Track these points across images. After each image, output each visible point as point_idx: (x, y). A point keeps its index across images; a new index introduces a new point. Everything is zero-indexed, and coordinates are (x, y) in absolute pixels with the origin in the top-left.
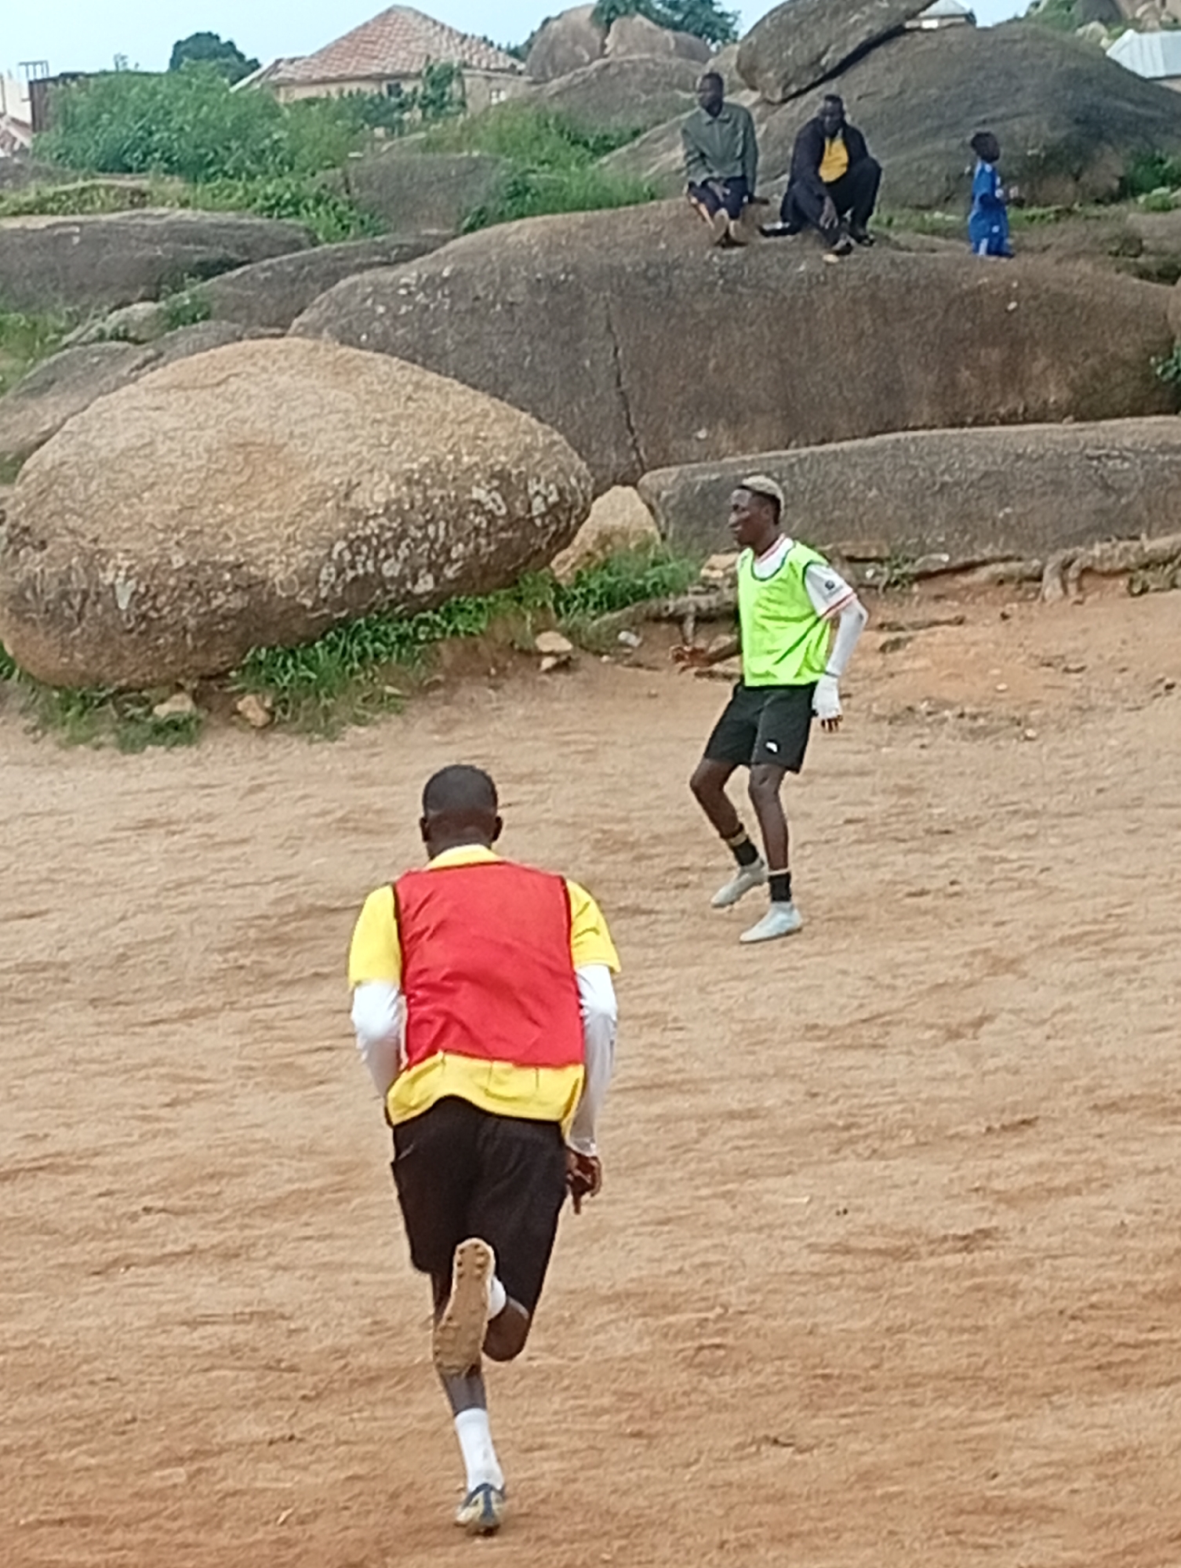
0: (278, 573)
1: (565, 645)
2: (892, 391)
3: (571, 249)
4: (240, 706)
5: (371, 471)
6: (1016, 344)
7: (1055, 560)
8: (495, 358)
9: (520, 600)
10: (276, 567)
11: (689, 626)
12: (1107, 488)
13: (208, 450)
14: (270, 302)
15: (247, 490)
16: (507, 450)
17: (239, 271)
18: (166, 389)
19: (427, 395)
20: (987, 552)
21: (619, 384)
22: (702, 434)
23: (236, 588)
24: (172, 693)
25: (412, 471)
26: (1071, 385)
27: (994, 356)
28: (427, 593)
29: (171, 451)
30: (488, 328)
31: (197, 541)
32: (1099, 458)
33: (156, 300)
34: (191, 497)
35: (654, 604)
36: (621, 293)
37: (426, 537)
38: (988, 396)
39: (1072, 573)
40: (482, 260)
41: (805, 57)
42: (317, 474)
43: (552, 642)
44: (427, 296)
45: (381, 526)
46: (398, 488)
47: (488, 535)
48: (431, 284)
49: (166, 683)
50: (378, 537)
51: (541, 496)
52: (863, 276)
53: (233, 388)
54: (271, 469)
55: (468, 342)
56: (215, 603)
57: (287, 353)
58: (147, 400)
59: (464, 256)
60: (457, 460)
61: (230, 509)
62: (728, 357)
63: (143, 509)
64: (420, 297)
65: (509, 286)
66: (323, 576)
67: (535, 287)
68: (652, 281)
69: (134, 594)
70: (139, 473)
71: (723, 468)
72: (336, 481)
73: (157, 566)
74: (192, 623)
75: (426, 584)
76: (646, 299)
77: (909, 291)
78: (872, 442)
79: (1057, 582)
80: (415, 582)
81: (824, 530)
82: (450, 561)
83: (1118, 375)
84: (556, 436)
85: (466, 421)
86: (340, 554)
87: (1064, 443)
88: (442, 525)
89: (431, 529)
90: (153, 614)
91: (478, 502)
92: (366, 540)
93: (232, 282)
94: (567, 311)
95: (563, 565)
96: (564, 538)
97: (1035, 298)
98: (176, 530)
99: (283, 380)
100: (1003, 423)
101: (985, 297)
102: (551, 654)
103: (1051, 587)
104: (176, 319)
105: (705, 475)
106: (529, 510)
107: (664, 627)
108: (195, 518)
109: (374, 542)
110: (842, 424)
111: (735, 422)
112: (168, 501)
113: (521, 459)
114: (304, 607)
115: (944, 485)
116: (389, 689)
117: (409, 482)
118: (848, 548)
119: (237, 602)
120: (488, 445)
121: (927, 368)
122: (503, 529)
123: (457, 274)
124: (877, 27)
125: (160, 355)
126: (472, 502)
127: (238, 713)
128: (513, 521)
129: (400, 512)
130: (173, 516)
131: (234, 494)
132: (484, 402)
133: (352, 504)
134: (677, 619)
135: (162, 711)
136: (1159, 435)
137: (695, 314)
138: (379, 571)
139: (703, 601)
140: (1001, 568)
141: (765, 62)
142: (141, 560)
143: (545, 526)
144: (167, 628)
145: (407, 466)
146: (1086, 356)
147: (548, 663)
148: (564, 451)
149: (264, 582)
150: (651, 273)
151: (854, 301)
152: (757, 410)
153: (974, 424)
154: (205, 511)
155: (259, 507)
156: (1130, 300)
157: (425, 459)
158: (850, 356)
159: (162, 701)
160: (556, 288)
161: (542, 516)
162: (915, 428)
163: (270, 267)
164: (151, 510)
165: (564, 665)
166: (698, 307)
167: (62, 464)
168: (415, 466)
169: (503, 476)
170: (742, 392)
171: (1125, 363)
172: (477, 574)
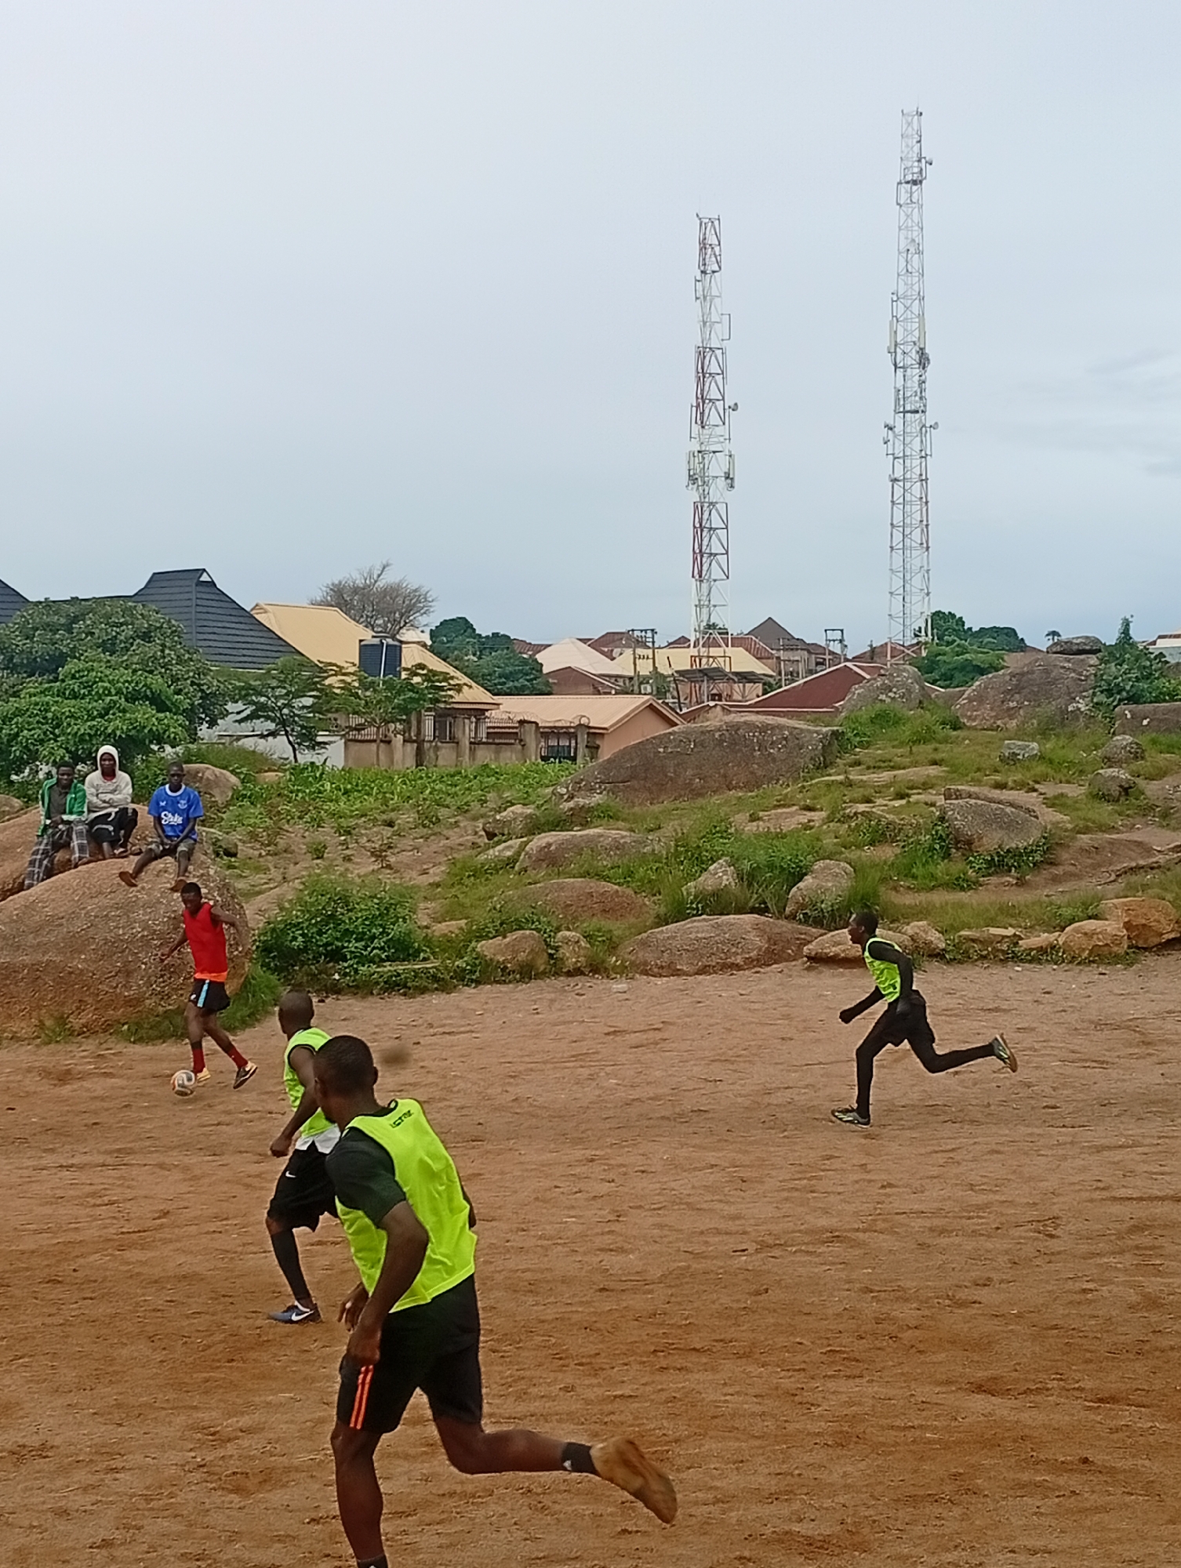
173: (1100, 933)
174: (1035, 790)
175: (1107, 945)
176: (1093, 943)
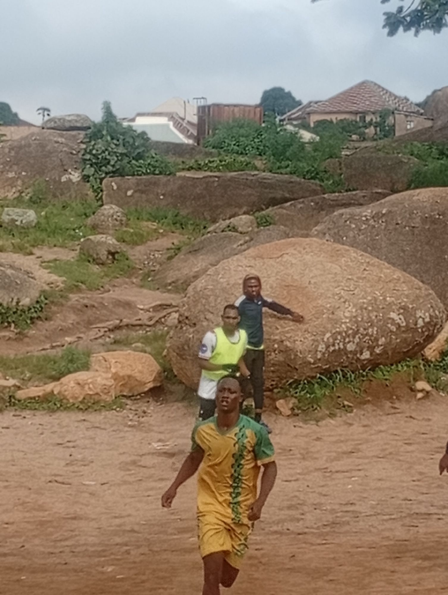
0: (299, 346)
1: (428, 388)
3: (442, 204)
4: (278, 405)
5: (345, 302)
8: (403, 251)
10: (299, 343)
13: (271, 287)
14: (303, 218)
16: (407, 296)
17: (289, 204)
18: (255, 258)
19: (372, 268)
23: (280, 351)
25: (364, 303)
28: (367, 359)
30: (402, 237)
33: (250, 214)
37: (368, 333)
40: (400, 206)
42: (320, 302)
43: (421, 385)
44: (375, 221)
45: (347, 327)
46: (356, 311)
47: (396, 334)
48: (376, 216)
50: (346, 332)
51: (422, 318)
53: (284, 260)
54: (300, 298)
55: (392, 243)
57: (310, 245)
58: (245, 262)
59: (393, 204)
60: (385, 299)
64: (372, 222)
65: (412, 219)
66: (319, 349)
67: (425, 220)
72: (328, 305)
75: (366, 355)
80: (361, 354)
82: (378, 346)
84: (431, 291)
85: (390, 281)
86: (328, 339)
88: (375, 329)
89: (370, 330)
91: (393, 320)
92: (340, 333)
93: (286, 208)
94: (438, 232)
95: (430, 350)
96: (430, 338)
99: (308, 258)
102: (422, 391)
104: (260, 223)
106: (416, 324)
109: (344, 334)
113: (414, 301)
114: (310, 362)
116: (346, 402)
117: (361, 308)
119: (280, 358)
120: (399, 293)
122: (403, 332)
123: (390, 212)
125: (252, 239)
126: (390, 318)
127: (276, 408)
128: (408, 329)
129: (357, 322)
132: (398, 274)
133: (335, 317)
138: (345, 348)
143: (423, 332)
145: (361, 301)
147: (420, 395)
148: (433, 299)
149: (292, 350)
157: (369, 298)
160: (434, 221)
161: (422, 327)
163: (303, 202)
165: (427, 396)
167: (205, 289)
168: (365, 301)
169: (404, 308)
172: (390, 352)
173: (91, 383)
174: (31, 254)
175: (97, 394)
176: (84, 393)
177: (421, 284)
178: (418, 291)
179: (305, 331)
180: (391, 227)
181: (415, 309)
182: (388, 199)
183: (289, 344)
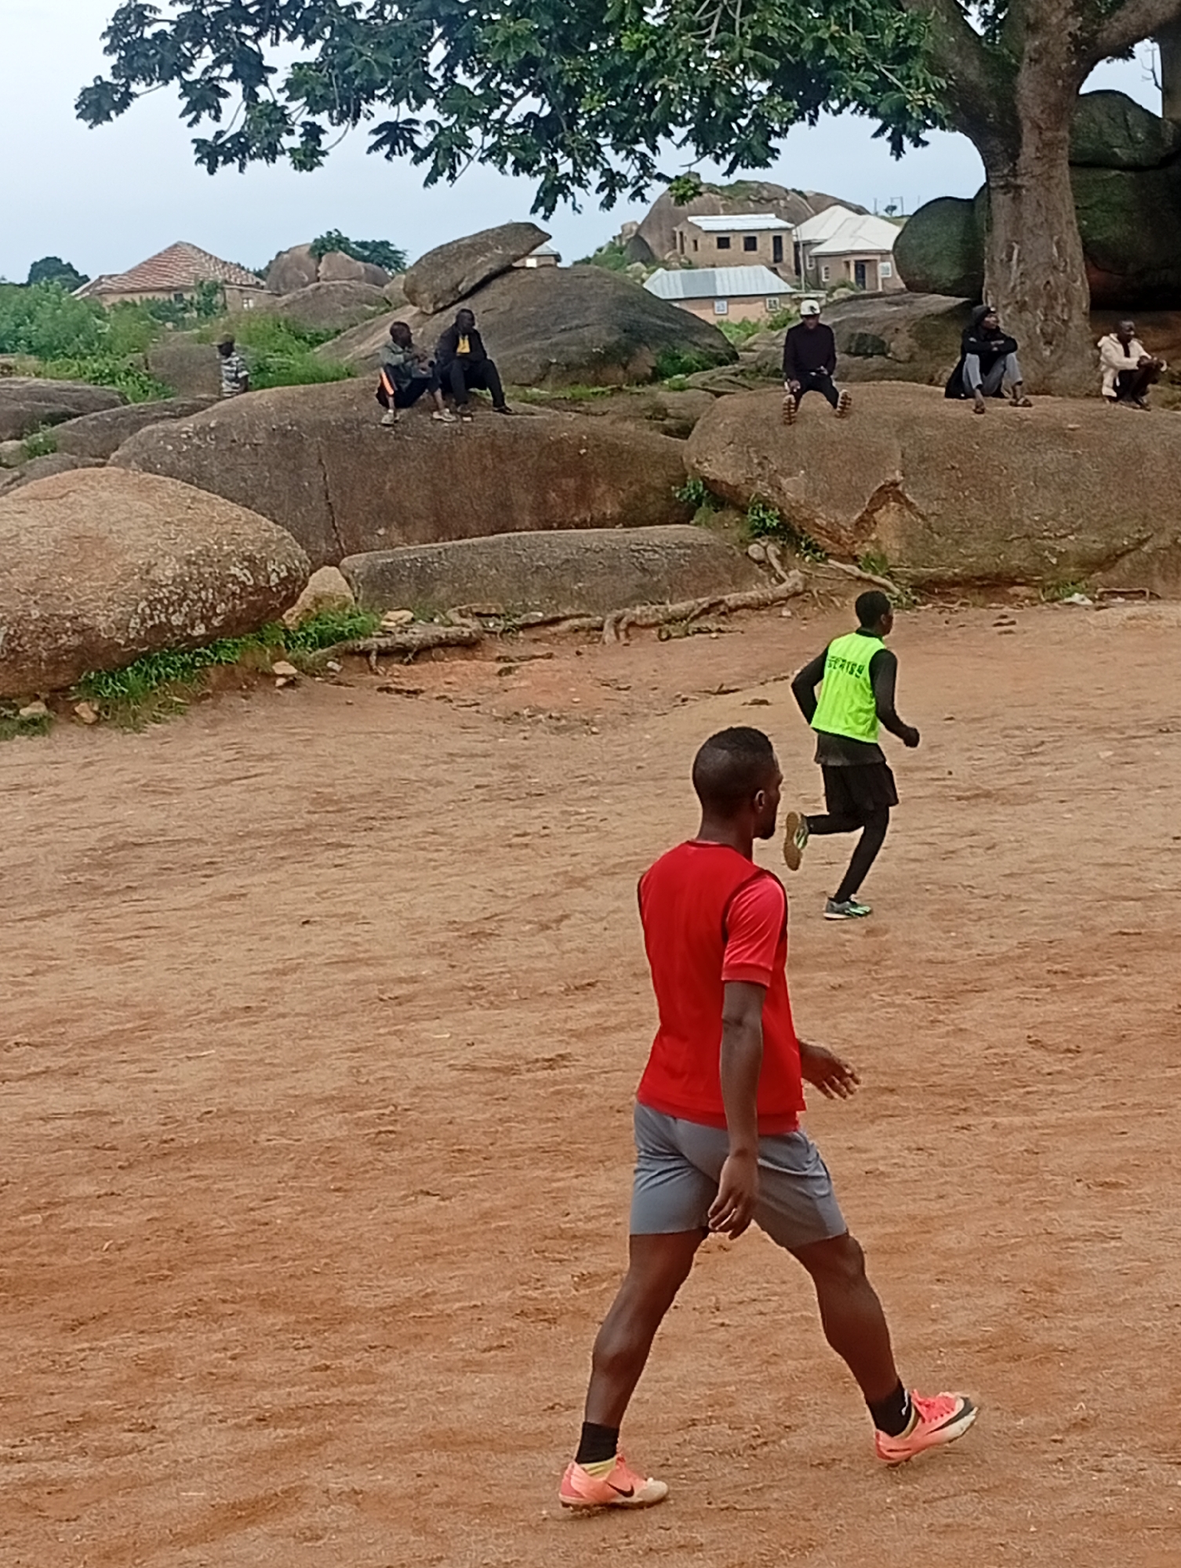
0: (102, 622)
1: (292, 670)
2: (505, 506)
3: (294, 409)
4: (77, 709)
5: (164, 556)
6: (585, 476)
7: (611, 617)
8: (244, 480)
9: (262, 640)
10: (101, 618)
11: (373, 658)
12: (644, 570)
13: (55, 541)
14: (96, 441)
15: (82, 567)
16: (253, 542)
17: (75, 421)
18: (26, 500)
19: (200, 506)
20: (567, 612)
21: (327, 497)
22: (381, 532)
23: (74, 631)
24: (32, 701)
25: (191, 555)
26: (621, 504)
27: (570, 484)
28: (201, 636)
29: (31, 540)
30: (240, 460)
31: (48, 601)
32: (638, 551)
33: (19, 439)
34: (43, 571)
35: (350, 643)
36: (328, 439)
37: (200, 598)
38: (568, 510)
39: (622, 626)
40: (236, 416)
41: (448, 284)
42: (127, 557)
43: (284, 668)
44: (200, 439)
45: (170, 592)
46: (181, 567)
47: (241, 598)
48: (202, 431)
49: (28, 694)
50: (168, 599)
51: (276, 572)
52: (486, 431)
53: (71, 500)
54: (97, 553)
55: (228, 470)
56: (61, 642)
57: (107, 476)
58: (15, 507)
59: (225, 413)
60: (220, 549)
61: (70, 580)
62: (398, 482)
63: (11, 579)
64: (195, 441)
65: (254, 433)
66: (132, 624)
67: (271, 434)
68: (348, 431)
69: (7, 635)
70: (9, 555)
71: (394, 555)
72: (141, 562)
73: (22, 617)
74: (45, 654)
75: (200, 630)
76: (344, 442)
77: (516, 441)
78: (492, 538)
79: (612, 632)
80: (193, 628)
81: (461, 595)
82: (217, 615)
83: (651, 497)
84: (286, 533)
85: (226, 523)
86: (143, 610)
87: (616, 541)
88: (211, 591)
89: (203, 594)
90: (19, 649)
91: (235, 576)
92: (160, 601)
93: (70, 428)
94: (292, 449)
95: (291, 617)
96: (291, 600)
97: (597, 446)
98: (33, 593)
99: (105, 495)
100: (577, 527)
101: (565, 445)
102: (282, 676)
103: (608, 634)
104: (34, 451)
105: (383, 558)
106: (268, 581)
107: (357, 658)
108: (47, 586)
109: (166, 602)
110: (473, 526)
111: (402, 525)
112: (28, 574)
113: (262, 548)
114: (119, 645)
115: (538, 567)
116: (176, 699)
117: (189, 563)
118: (477, 607)
119: (76, 641)
120: (240, 539)
121: (527, 490)
122: (251, 594)
123: (221, 425)
124: (494, 266)
125: (23, 475)
126: (231, 576)
127: (76, 714)
128: (258, 589)
129: (183, 582)
130: (32, 584)
131: (73, 570)
132: (238, 510)
133: (151, 577)
134: (365, 654)
135: (25, 712)
136: (677, 537)
137: (377, 453)
138: (169, 621)
139: (382, 642)
140: (576, 622)
141: (422, 287)
142: (10, 613)
143: (279, 592)
144: (28, 658)
145: (187, 552)
146: (631, 484)
147: (280, 682)
148: (290, 544)
149: (92, 628)
150: (348, 426)
151: (481, 446)
152: (418, 517)
153: (559, 528)
154: (53, 581)
155: (89, 579)
156: (659, 449)
157: (199, 548)
158: (478, 482)
159: (25, 706)
160: (285, 434)
161: (276, 586)
162: (520, 530)
163: (95, 418)
164: (17, 580)
165: (292, 683)
166: (380, 449)
168: (192, 552)
169: (250, 559)
170: (407, 504)
171: (655, 489)
172: (234, 624)
177: (271, 524)
178: (267, 535)
179: (109, 600)
180: (223, 446)
181: (264, 560)
182: (215, 407)
183: (85, 620)
